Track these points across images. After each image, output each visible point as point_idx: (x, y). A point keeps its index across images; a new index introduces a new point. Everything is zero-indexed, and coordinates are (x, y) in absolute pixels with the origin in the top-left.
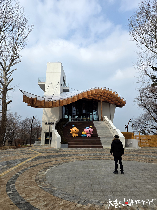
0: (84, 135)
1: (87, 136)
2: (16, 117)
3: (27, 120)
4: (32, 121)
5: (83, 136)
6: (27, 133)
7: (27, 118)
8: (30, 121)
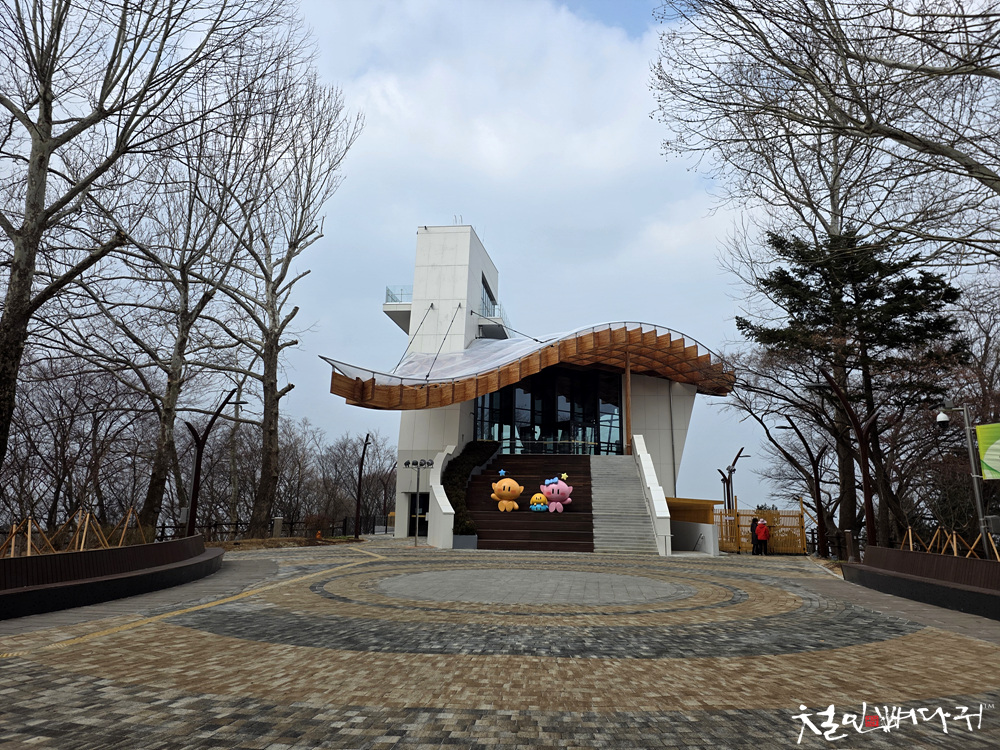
0: (538, 506)
1: (548, 510)
2: (305, 433)
3: (344, 447)
4: (362, 447)
5: (533, 508)
6: (346, 494)
7: (345, 437)
8: (355, 451)
